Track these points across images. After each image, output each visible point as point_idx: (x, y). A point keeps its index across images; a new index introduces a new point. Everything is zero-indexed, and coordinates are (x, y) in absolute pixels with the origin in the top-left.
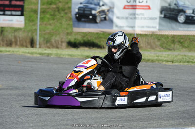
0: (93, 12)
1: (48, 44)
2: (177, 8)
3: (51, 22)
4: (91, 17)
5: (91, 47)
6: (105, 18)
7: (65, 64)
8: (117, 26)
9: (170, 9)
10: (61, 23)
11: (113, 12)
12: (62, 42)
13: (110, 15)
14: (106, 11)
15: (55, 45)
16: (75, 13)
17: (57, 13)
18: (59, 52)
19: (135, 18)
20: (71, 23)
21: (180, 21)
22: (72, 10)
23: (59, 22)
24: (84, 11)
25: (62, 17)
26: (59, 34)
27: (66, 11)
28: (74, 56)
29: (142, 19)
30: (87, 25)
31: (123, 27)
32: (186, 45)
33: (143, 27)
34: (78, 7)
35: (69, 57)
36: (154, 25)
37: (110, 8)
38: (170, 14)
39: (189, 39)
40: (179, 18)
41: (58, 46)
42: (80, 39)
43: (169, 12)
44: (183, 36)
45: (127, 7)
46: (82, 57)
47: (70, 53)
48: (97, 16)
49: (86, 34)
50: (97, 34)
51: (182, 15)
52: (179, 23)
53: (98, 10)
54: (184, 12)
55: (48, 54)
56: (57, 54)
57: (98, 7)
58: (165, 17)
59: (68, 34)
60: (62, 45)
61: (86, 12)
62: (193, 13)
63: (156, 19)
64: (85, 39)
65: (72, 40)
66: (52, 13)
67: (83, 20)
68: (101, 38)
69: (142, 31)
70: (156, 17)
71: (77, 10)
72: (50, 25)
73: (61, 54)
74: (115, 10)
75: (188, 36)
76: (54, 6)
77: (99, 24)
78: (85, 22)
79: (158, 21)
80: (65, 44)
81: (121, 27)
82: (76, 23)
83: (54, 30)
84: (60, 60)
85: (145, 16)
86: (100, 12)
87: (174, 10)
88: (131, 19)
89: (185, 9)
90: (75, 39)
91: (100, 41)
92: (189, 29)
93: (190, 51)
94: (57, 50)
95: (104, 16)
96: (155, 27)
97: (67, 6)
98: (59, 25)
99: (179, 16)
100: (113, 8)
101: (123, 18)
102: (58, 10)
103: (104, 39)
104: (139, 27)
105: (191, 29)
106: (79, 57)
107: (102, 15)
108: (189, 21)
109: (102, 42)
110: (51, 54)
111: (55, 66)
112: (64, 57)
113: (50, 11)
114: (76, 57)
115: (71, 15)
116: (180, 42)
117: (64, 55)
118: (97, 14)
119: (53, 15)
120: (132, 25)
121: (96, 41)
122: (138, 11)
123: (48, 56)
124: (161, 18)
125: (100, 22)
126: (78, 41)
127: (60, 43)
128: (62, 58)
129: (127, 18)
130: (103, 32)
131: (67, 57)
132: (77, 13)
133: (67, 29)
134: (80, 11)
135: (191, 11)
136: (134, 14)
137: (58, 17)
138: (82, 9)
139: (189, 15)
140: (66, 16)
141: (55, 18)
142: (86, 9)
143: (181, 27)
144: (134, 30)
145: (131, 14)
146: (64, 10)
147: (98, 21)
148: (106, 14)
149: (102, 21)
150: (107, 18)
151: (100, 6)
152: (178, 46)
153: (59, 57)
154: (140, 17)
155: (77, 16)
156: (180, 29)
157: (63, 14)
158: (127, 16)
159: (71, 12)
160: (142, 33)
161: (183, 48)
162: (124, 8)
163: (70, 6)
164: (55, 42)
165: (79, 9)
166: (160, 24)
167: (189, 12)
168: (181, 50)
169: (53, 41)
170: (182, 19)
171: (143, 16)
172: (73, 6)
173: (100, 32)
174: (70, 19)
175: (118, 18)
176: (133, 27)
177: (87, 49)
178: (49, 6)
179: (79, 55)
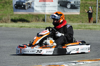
0: (24, 4)
1: (1, 21)
2: (66, 1)
3: (3, 9)
4: (23, 6)
5: (23, 22)
6: (30, 7)
7: (9, 30)
8: (36, 11)
9: (63, 1)
10: (8, 10)
11: (34, 3)
12: (8, 19)
13: (32, 5)
14: (30, 3)
15: (4, 21)
16: (14, 4)
17: (5, 5)
18: (7, 24)
19: (45, 6)
20: (13, 9)
21: (68, 7)
22: (13, 3)
23: (6, 9)
24: (19, 3)
25: (8, 6)
26: (6, 15)
27: (10, 3)
28: (14, 26)
29: (49, 7)
30: (21, 10)
31: (39, 11)
32: (72, 20)
33: (50, 11)
34: (16, 1)
35: (12, 27)
36: (55, 10)
37: (32, 1)
38: (63, 4)
39: (73, 16)
40: (67, 6)
41: (6, 21)
42: (17, 17)
43: (62, 3)
44: (70, 15)
45: (41, 1)
46: (18, 27)
47: (13, 25)
48: (26, 6)
49: (20, 15)
50: (26, 15)
51: (69, 4)
52: (68, 8)
53: (26, 3)
54: (70, 3)
55: (1, 26)
56: (5, 26)
57: (26, 1)
58: (61, 5)
59: (11, 15)
60: (8, 21)
61: (20, 4)
62: (74, 3)
63: (56, 6)
64: (20, 18)
65: (13, 18)
66: (3, 5)
67: (19, 8)
68: (28, 17)
69: (49, 13)
70: (56, 5)
71: (15, 3)
72: (2, 11)
73: (8, 26)
74: (35, 3)
75: (73, 15)
76: (4, 1)
77: (27, 10)
78: (20, 9)
79: (57, 7)
80: (9, 21)
81: (38, 11)
82: (15, 10)
83: (4, 14)
84: (7, 29)
85: (51, 5)
86: (27, 4)
87: (65, 2)
88: (43, 7)
89: (70, 1)
90: (15, 18)
91: (28, 19)
92: (73, 11)
93: (74, 23)
94: (5, 23)
95: (29, 6)
96: (56, 11)
97: (10, 1)
98: (6, 11)
99: (68, 5)
100: (34, 1)
101: (39, 7)
102: (6, 3)
103: (30, 18)
104: (47, 11)
105: (74, 11)
106: (17, 27)
107: (28, 5)
108: (72, 7)
109: (29, 19)
110: (3, 26)
111: (5, 32)
112: (9, 27)
113: (2, 3)
114: (15, 27)
115: (13, 5)
116: (68, 18)
117: (9, 26)
118: (26, 5)
119: (3, 6)
120: (44, 10)
121: (26, 19)
122: (47, 3)
123: (1, 27)
124: (58, 6)
125: (27, 9)
126: (16, 19)
127: (7, 20)
128: (8, 27)
129: (41, 7)
130: (29, 14)
131: (11, 27)
132: (15, 4)
133: (11, 12)
134: (17, 4)
135: (74, 2)
136: (45, 4)
137: (6, 7)
138: (18, 2)
139: (72, 4)
140: (10, 6)
141: (4, 7)
142: (20, 2)
143: (69, 11)
144: (45, 13)
145: (43, 5)
146: (9, 3)
147: (26, 8)
148: (30, 5)
149: (28, 8)
150: (31, 7)
151: (27, 1)
152: (68, 20)
153: (7, 27)
154: (48, 6)
155: (16, 6)
156: (68, 11)
157: (8, 5)
158: (41, 5)
159: (12, 4)
160: (49, 14)
161: (70, 21)
162: (40, 1)
163: (12, 1)
164: (5, 19)
165: (17, 2)
166: (58, 9)
167: (72, 3)
168: (69, 22)
169: (4, 19)
170: (69, 6)
171: (49, 5)
172: (13, 1)
173: (28, 14)
174: (12, 8)
175: (37, 6)
176: (44, 11)
177: (21, 23)
178: (1, 1)
179: (17, 26)
